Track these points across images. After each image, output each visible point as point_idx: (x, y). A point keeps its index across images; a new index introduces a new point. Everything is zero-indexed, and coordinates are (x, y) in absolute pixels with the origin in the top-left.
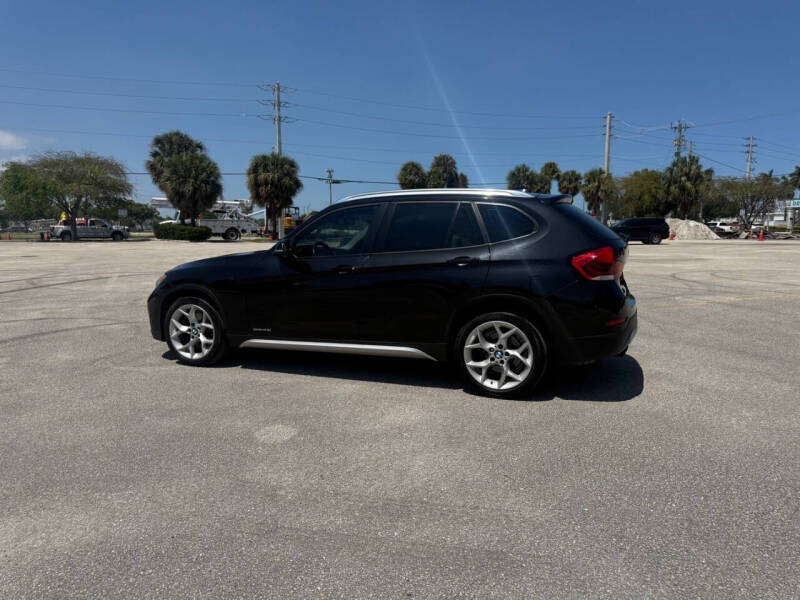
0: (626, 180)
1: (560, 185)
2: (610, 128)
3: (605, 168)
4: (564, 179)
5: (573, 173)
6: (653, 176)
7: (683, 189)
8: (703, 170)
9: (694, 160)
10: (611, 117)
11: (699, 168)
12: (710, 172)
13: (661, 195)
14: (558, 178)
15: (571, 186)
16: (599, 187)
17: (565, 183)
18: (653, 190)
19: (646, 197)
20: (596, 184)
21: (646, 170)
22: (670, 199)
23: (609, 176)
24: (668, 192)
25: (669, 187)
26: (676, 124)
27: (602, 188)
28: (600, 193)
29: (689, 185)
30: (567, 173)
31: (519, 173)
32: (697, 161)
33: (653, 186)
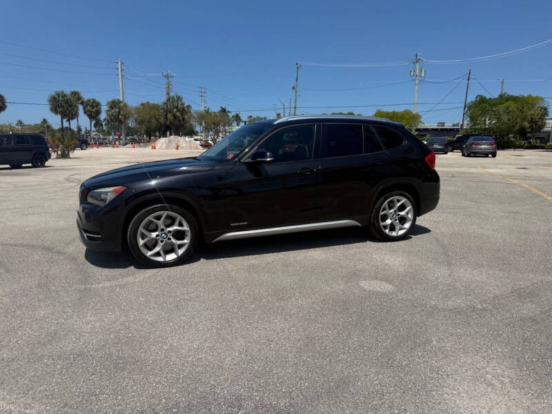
0: (137, 109)
1: (84, 109)
2: (122, 70)
3: (121, 100)
4: (88, 105)
5: (94, 101)
6: (155, 107)
7: (175, 117)
8: (186, 105)
9: (179, 98)
10: (122, 63)
11: (183, 104)
12: (189, 107)
13: (162, 120)
14: (82, 103)
15: (94, 110)
16: (119, 112)
17: (89, 108)
18: (157, 117)
19: (153, 120)
20: (117, 110)
21: (149, 103)
22: (168, 123)
23: (125, 105)
24: (166, 118)
25: (167, 114)
26: (165, 74)
27: (122, 112)
28: (120, 117)
29: (178, 114)
30: (89, 101)
31: (59, 97)
32: (181, 99)
33: (156, 114)
